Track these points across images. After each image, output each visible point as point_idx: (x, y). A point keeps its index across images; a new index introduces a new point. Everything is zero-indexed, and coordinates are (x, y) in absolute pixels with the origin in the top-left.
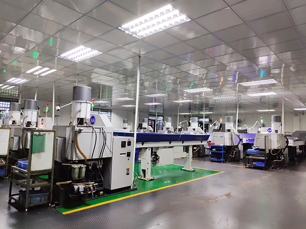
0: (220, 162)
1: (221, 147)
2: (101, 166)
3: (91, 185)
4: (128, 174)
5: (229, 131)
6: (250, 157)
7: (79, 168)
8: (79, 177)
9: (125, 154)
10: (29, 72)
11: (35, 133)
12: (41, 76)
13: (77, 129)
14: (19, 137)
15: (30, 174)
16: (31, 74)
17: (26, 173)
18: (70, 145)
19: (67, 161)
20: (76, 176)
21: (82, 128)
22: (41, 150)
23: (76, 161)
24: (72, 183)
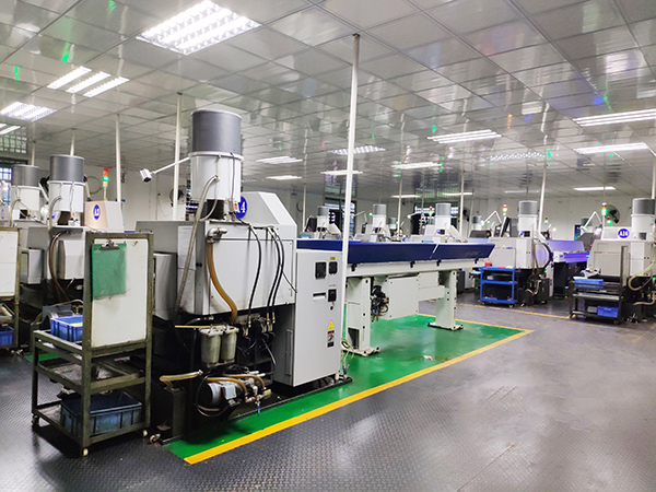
0: (506, 306)
1: (509, 272)
2: (271, 328)
3: (251, 381)
4: (331, 345)
5: (527, 234)
6: (580, 294)
7: (221, 336)
8: (220, 360)
9: (324, 294)
10: (56, 85)
11: (97, 241)
12: (88, 98)
13: (211, 229)
14: (43, 251)
15: (90, 356)
16: (62, 91)
17: (79, 352)
18: (192, 275)
19: (187, 317)
20: (215, 358)
21: (223, 229)
22: (117, 288)
23: (209, 315)
24: (204, 375)
